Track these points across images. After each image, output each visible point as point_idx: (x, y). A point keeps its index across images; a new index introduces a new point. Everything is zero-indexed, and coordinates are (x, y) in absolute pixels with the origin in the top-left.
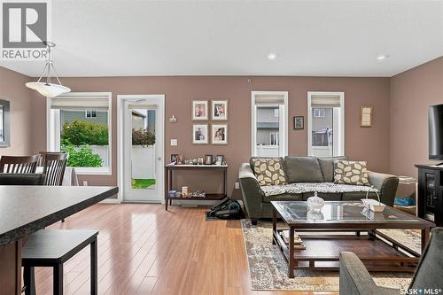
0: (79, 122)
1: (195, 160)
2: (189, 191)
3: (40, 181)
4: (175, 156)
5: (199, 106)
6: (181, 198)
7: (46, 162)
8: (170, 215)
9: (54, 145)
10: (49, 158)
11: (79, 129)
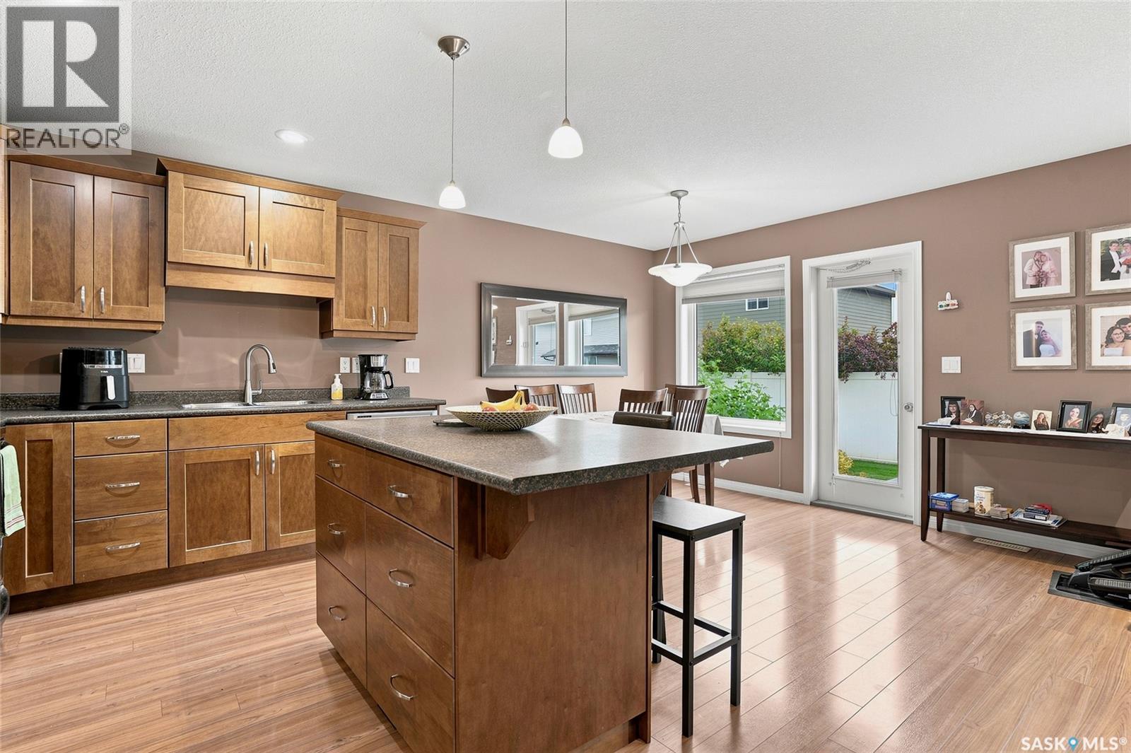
0: (732, 325)
1: (1020, 416)
2: (995, 500)
3: (669, 425)
4: (954, 400)
5: (1039, 257)
6: (969, 516)
7: (676, 402)
8: (931, 553)
9: (686, 373)
10: (681, 395)
11: (732, 338)
